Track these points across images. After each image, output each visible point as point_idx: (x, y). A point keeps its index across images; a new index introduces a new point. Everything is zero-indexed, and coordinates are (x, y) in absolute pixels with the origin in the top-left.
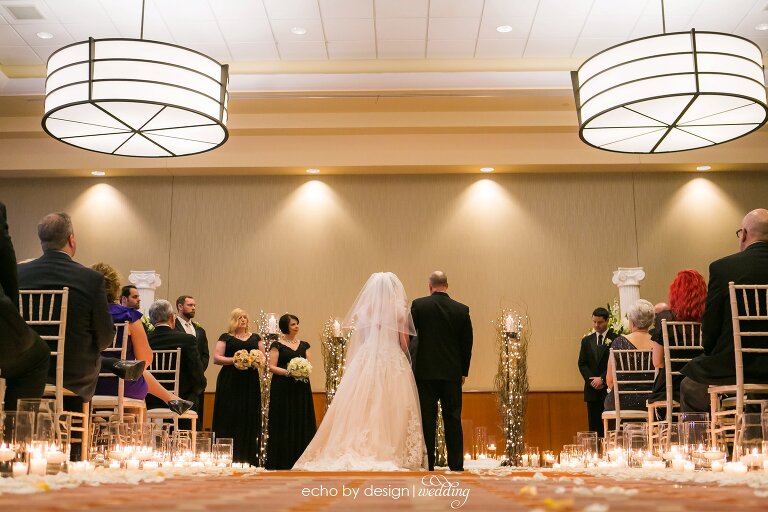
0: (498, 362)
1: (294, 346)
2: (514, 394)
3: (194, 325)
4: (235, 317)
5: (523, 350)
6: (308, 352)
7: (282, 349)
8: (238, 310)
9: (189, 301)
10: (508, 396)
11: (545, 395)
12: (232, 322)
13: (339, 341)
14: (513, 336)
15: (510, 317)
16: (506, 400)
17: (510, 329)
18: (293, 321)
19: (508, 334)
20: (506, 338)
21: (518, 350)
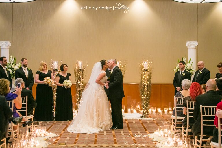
0: (141, 79)
1: (65, 76)
2: (146, 92)
3: (28, 69)
4: (42, 65)
5: (150, 75)
6: (70, 77)
7: (61, 77)
8: (42, 62)
9: (25, 60)
10: (144, 92)
11: (159, 85)
12: (41, 66)
13: (81, 70)
14: (147, 70)
15: (145, 62)
16: (143, 94)
17: (145, 68)
18: (65, 66)
19: (144, 69)
20: (144, 71)
21: (148, 75)
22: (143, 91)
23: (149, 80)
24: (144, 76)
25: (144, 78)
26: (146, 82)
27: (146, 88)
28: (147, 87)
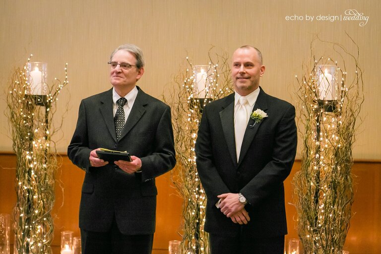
2: (327, 210)
10: (317, 213)
14: (331, 107)
16: (313, 221)
17: (325, 96)
19: (321, 103)
20: (317, 111)
21: (338, 132)
22: (313, 206)
23: (342, 156)
24: (318, 139)
25: (317, 143)
26: (328, 164)
27: (326, 192)
28: (329, 187)
